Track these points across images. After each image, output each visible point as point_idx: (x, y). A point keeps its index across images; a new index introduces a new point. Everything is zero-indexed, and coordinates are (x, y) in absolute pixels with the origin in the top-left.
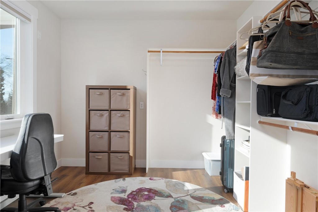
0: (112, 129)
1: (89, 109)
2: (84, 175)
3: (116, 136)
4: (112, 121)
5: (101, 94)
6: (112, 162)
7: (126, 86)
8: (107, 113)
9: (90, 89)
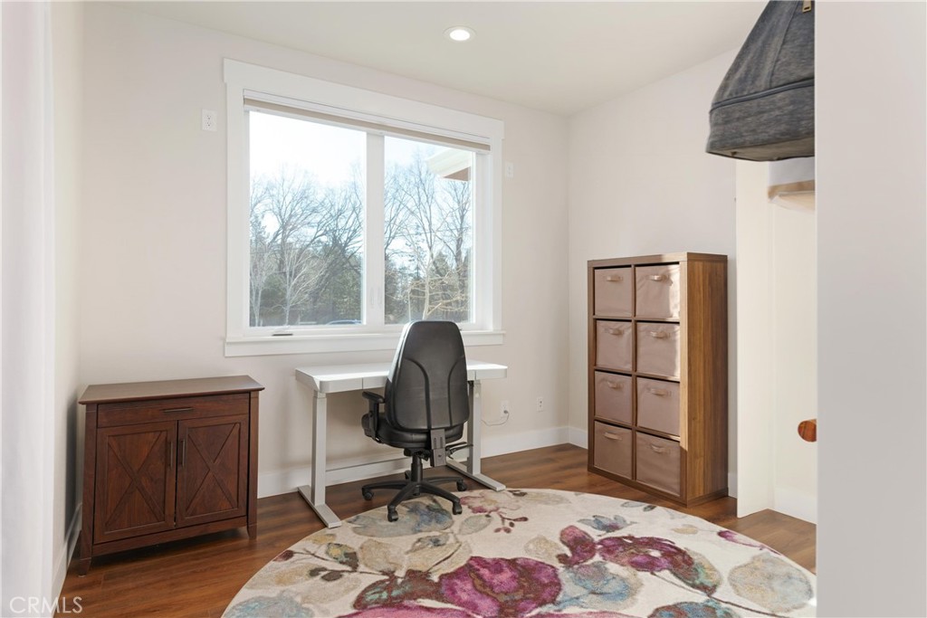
0: (641, 370)
1: (595, 317)
2: (585, 470)
3: (649, 389)
4: (641, 350)
5: (616, 280)
6: (640, 455)
7: (660, 255)
8: (629, 328)
9: (595, 268)
